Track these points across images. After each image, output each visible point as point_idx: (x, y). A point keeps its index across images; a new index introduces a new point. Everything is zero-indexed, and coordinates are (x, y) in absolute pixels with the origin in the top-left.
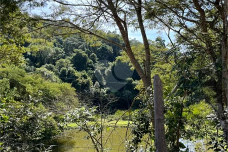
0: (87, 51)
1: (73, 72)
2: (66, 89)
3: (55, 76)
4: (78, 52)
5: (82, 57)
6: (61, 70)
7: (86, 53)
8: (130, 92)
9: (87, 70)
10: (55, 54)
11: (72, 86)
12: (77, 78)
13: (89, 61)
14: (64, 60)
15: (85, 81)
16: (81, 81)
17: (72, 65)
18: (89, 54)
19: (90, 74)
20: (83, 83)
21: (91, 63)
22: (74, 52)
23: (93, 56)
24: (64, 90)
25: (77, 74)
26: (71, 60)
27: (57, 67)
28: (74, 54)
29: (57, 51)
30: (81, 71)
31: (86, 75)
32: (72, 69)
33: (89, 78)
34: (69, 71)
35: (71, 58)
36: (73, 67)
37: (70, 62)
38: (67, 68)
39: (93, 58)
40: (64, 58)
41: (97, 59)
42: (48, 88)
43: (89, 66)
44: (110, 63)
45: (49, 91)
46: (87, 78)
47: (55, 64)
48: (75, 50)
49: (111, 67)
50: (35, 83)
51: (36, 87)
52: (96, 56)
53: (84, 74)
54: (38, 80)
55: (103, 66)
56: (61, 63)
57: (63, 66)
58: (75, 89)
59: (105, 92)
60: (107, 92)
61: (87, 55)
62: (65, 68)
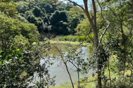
0: (40, 7)
1: (34, 18)
2: (32, 27)
3: (26, 20)
4: (36, 7)
5: (38, 10)
6: (28, 17)
7: (40, 8)
8: (62, 28)
9: (41, 17)
10: (24, 8)
11: (35, 25)
12: (36, 20)
13: (42, 12)
14: (29, 12)
15: (40, 22)
16: (38, 22)
17: (33, 14)
18: (41, 8)
19: (42, 19)
20: (39, 23)
21: (42, 13)
22: (33, 7)
23: (43, 9)
24: (31, 27)
25: (36, 18)
26: (32, 12)
27: (26, 15)
28: (34, 9)
29: (25, 6)
30: (38, 17)
31: (41, 19)
32: (33, 16)
33: (42, 21)
34: (32, 17)
35: (32, 10)
36: (34, 15)
37: (32, 13)
38: (31, 15)
39: (43, 11)
40: (29, 10)
41: (45, 11)
42: (23, 26)
43: (41, 15)
44: (51, 14)
45: (24, 28)
46: (41, 21)
47: (24, 14)
48: (34, 6)
49: (52, 15)
50: (16, 24)
51: (18, 26)
52: (44, 9)
53: (39, 19)
54: (18, 22)
55: (48, 15)
56: (28, 13)
57: (28, 15)
58: (37, 27)
59: (50, 27)
60: (51, 28)
61: (40, 9)
62: (30, 16)
